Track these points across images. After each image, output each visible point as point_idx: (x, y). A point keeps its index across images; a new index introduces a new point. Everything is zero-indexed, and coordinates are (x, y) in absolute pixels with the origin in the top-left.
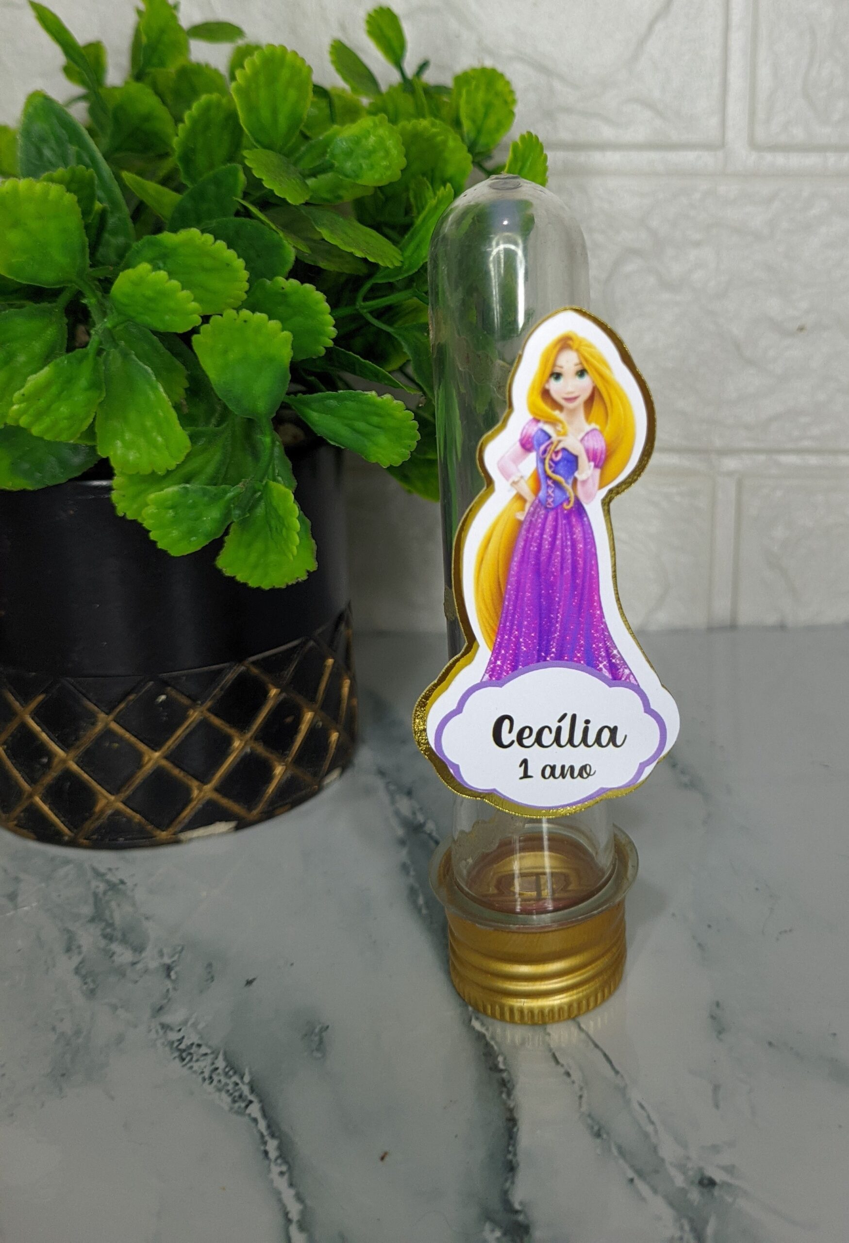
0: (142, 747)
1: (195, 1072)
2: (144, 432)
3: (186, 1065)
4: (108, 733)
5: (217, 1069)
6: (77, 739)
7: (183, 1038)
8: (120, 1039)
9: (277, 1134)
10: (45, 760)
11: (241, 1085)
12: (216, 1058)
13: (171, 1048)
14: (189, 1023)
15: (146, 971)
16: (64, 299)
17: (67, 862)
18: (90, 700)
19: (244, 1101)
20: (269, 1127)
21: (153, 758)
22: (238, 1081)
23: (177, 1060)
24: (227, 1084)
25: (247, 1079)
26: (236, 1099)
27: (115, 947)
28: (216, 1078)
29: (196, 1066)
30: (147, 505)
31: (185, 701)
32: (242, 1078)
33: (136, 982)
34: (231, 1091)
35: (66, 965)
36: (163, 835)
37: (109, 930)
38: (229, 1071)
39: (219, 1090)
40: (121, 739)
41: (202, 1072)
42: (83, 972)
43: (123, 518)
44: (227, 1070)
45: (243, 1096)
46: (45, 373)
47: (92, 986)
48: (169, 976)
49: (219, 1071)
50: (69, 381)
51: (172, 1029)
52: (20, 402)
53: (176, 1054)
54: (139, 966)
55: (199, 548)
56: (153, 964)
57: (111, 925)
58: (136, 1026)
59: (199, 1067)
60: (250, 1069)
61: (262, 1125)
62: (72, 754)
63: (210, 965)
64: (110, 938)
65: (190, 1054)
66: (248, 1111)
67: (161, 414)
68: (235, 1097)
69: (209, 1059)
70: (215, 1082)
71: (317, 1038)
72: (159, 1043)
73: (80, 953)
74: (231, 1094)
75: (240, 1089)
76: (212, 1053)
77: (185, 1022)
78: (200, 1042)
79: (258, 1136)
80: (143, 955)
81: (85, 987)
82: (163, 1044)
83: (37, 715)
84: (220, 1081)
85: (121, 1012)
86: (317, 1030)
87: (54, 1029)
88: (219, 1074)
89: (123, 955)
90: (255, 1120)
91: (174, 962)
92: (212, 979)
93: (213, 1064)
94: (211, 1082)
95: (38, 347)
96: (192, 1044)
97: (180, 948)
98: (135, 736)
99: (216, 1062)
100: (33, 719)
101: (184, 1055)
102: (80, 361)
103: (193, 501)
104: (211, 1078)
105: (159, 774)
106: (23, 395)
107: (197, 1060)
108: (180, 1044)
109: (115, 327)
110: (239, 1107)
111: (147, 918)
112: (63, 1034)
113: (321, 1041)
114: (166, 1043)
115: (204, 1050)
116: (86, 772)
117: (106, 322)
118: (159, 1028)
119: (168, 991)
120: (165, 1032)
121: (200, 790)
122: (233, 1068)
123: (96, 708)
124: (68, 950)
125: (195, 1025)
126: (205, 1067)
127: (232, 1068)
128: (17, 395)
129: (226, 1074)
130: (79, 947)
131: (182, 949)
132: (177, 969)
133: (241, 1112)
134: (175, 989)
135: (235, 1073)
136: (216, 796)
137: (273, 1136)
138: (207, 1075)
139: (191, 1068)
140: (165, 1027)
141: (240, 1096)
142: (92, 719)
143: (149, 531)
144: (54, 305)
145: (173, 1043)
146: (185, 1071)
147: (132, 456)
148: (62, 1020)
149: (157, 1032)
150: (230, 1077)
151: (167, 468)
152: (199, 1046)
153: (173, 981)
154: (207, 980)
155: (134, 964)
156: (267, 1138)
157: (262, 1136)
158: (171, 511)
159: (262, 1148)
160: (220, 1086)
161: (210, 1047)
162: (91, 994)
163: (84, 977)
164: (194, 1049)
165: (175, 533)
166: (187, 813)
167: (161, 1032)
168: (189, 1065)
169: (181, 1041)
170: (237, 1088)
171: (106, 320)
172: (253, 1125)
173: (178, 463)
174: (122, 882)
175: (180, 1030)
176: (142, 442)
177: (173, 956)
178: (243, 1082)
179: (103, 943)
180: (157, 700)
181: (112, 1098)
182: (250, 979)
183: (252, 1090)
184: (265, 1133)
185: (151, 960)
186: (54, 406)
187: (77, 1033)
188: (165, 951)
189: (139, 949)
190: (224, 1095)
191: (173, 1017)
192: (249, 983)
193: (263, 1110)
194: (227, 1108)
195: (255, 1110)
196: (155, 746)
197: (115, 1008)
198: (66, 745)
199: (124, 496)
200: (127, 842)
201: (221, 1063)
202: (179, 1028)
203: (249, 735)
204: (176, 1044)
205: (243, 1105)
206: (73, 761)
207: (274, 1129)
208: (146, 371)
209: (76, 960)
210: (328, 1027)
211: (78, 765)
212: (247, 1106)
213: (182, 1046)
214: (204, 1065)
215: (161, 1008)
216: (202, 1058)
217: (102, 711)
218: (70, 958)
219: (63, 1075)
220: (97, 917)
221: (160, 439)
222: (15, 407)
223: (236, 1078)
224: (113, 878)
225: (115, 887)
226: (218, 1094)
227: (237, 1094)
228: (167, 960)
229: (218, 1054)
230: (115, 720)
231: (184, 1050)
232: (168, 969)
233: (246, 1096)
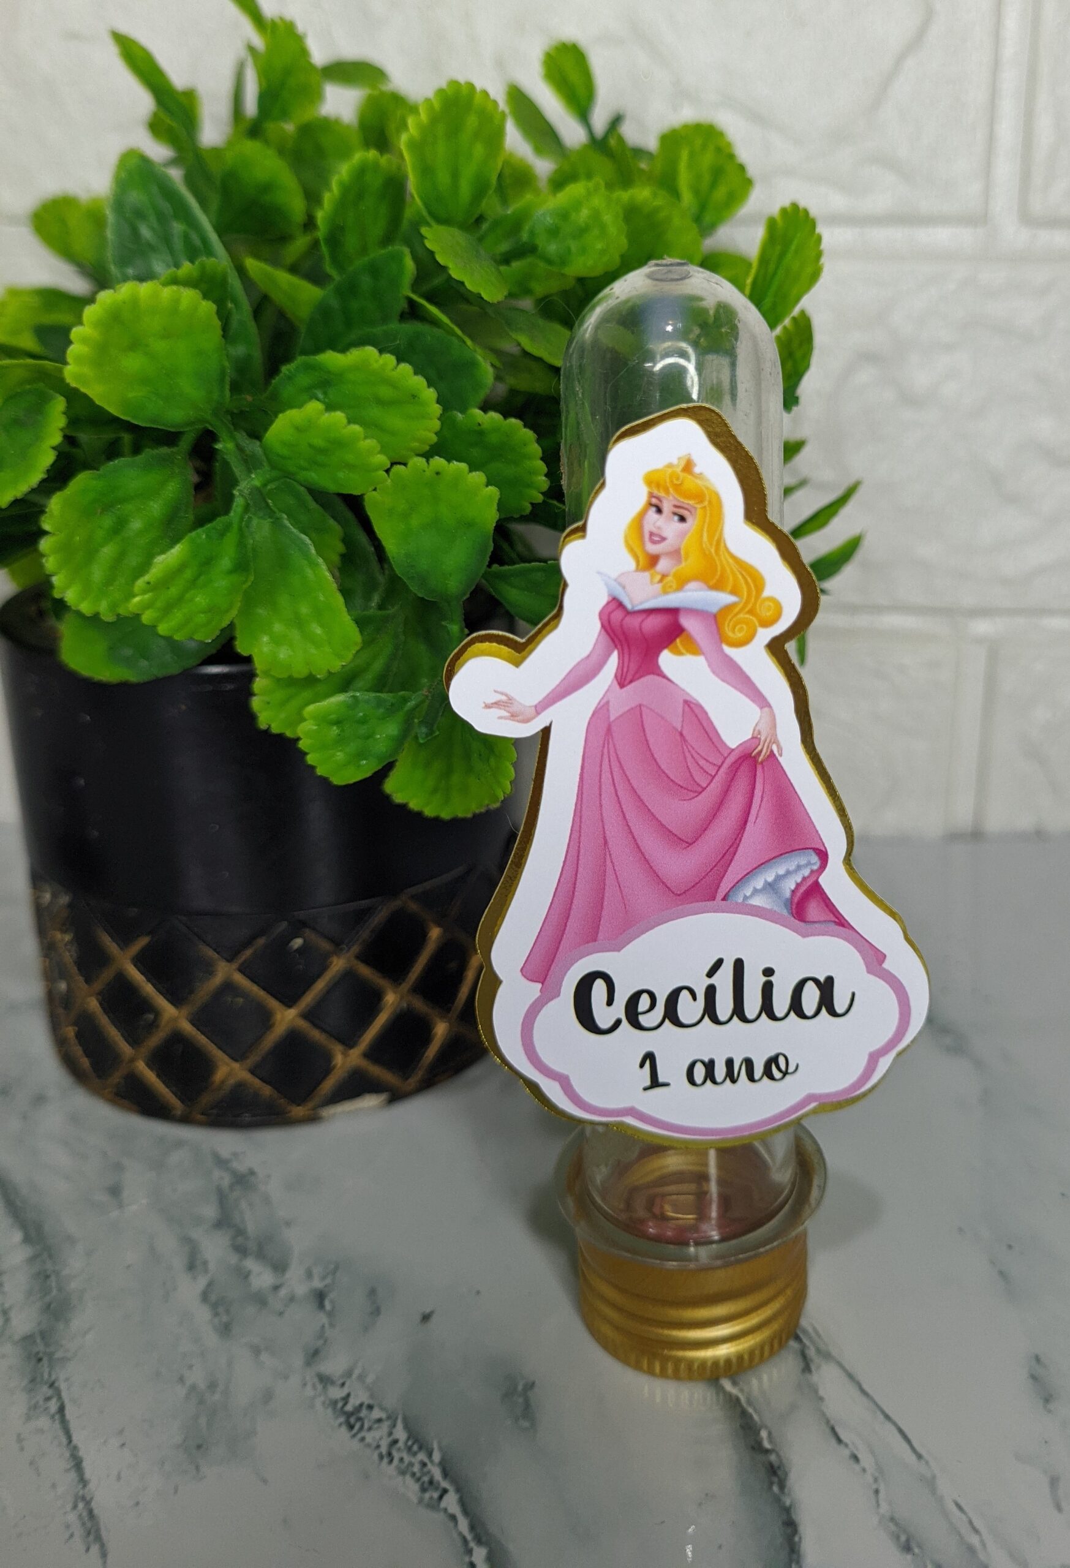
0: (273, 1003)
1: (369, 1445)
2: (298, 623)
3: (354, 1436)
4: (228, 987)
5: (396, 1442)
6: (191, 992)
7: (348, 1395)
8: (268, 1396)
9: (484, 1539)
10: (151, 1016)
11: (429, 1466)
12: (394, 1426)
13: (334, 1408)
14: (354, 1376)
15: (292, 1299)
16: (185, 444)
17: (179, 1144)
18: (208, 945)
19: (437, 1489)
20: (472, 1528)
21: (286, 1018)
22: (426, 1460)
23: (344, 1429)
24: (411, 1464)
25: (437, 1456)
26: (426, 1485)
27: (250, 1264)
28: (396, 1455)
29: (370, 1437)
30: (304, 720)
31: (325, 945)
32: (430, 1455)
33: (281, 1314)
34: (418, 1475)
35: (189, 1290)
36: (298, 1111)
37: (240, 1240)
38: (413, 1444)
39: (403, 1473)
40: (245, 995)
41: (378, 1447)
42: (213, 1298)
43: (267, 733)
44: (410, 1443)
45: (435, 1481)
46: (177, 553)
47: (225, 1318)
48: (321, 1306)
49: (401, 1444)
50: (206, 563)
51: (333, 1383)
52: (144, 592)
53: (342, 1419)
54: (283, 1292)
55: (368, 774)
56: (301, 1289)
57: (240, 1232)
58: (286, 1378)
59: (374, 1438)
60: (439, 1443)
61: (463, 1525)
62: (185, 1011)
63: (373, 1292)
64: (241, 1250)
65: (359, 1419)
66: (443, 1504)
67: (322, 598)
68: (424, 1483)
69: (385, 1426)
70: (396, 1461)
71: (521, 1400)
72: (318, 1403)
73: (206, 1271)
74: (418, 1480)
75: (429, 1472)
76: (389, 1418)
77: (349, 1373)
78: (371, 1402)
79: (459, 1543)
80: (288, 1275)
81: (216, 1320)
82: (324, 1403)
83: (140, 961)
84: (401, 1460)
85: (265, 1357)
86: (520, 1388)
87: (181, 1379)
88: (399, 1450)
89: (262, 1278)
90: (453, 1518)
91: (326, 1286)
92: (377, 1311)
93: (390, 1434)
94: (391, 1461)
95: (156, 508)
96: (361, 1405)
97: (332, 1266)
98: (264, 989)
99: (395, 1431)
100: (135, 966)
101: (352, 1420)
102: (222, 534)
103: (364, 715)
104: (390, 1454)
105: (293, 1037)
106: (148, 583)
107: (370, 1429)
108: (345, 1404)
109: (265, 485)
110: (431, 1498)
111: (288, 1224)
112: (193, 1388)
113: (527, 1405)
114: (327, 1402)
115: (376, 1414)
116: (203, 1033)
117: (253, 479)
118: (316, 1380)
119: (323, 1326)
120: (324, 1387)
121: (345, 1054)
122: (418, 1442)
123: (216, 956)
124: (191, 1267)
125: (361, 1378)
126: (381, 1439)
127: (416, 1441)
128: (140, 583)
129: (409, 1449)
130: (205, 1263)
131: (336, 1268)
132: (332, 1296)
133: (434, 1506)
134: (332, 1325)
135: (420, 1448)
136: (365, 1064)
137: (479, 1541)
138: (384, 1450)
139: (363, 1439)
140: (325, 1380)
141: (431, 1482)
142: (209, 969)
143: (305, 754)
144: (174, 449)
145: (334, 1403)
146: (355, 1444)
147: (283, 654)
148: (191, 1367)
149: (314, 1387)
150: (415, 1454)
151: (328, 670)
152: (370, 1407)
153: (330, 1314)
154: (372, 1313)
155: (276, 1288)
156: (472, 1544)
157: (465, 1541)
158: (335, 728)
159: (467, 1559)
160: (403, 1466)
161: (382, 1409)
162: (225, 1330)
163: (215, 1306)
164: (364, 1413)
165: (340, 756)
166: (328, 1085)
167: (319, 1387)
168: (360, 1436)
169: (346, 1399)
170: (425, 1470)
171: (253, 476)
172: (451, 1524)
173: (344, 664)
174: (252, 1173)
175: (343, 1384)
176: (295, 634)
177: (324, 1278)
178: (432, 1462)
179: (234, 1259)
180: (292, 943)
181: (265, 1481)
182: (428, 1311)
183: (445, 1474)
184: (469, 1537)
185: (297, 1283)
186: (188, 596)
187: (212, 1386)
188: (317, 1271)
189: (280, 1267)
190: (408, 1478)
191: (334, 1365)
192: (426, 1318)
193: (462, 1503)
194: (415, 1501)
195: (451, 1502)
196: (289, 1002)
197: (256, 1351)
198: (176, 1000)
199: (268, 703)
200: (254, 1118)
201: (400, 1434)
202: (341, 1381)
203: (406, 986)
204: (340, 1405)
205: (436, 1495)
206: (187, 1019)
207: (480, 1533)
208: (303, 543)
209: (202, 1282)
210: (533, 1384)
211: (193, 1025)
212: (441, 1497)
213: (349, 1408)
214: (378, 1435)
215: (316, 1353)
216: (376, 1426)
217: (222, 957)
218: (194, 1278)
219: (199, 1447)
220: (224, 1222)
221: (319, 631)
222: (137, 599)
223: (422, 1456)
224: (241, 1167)
225: (244, 1180)
226: (400, 1478)
227: (426, 1479)
228: (317, 1284)
229: (397, 1418)
230: (241, 970)
231: (352, 1414)
232: (320, 1297)
233: (439, 1483)
